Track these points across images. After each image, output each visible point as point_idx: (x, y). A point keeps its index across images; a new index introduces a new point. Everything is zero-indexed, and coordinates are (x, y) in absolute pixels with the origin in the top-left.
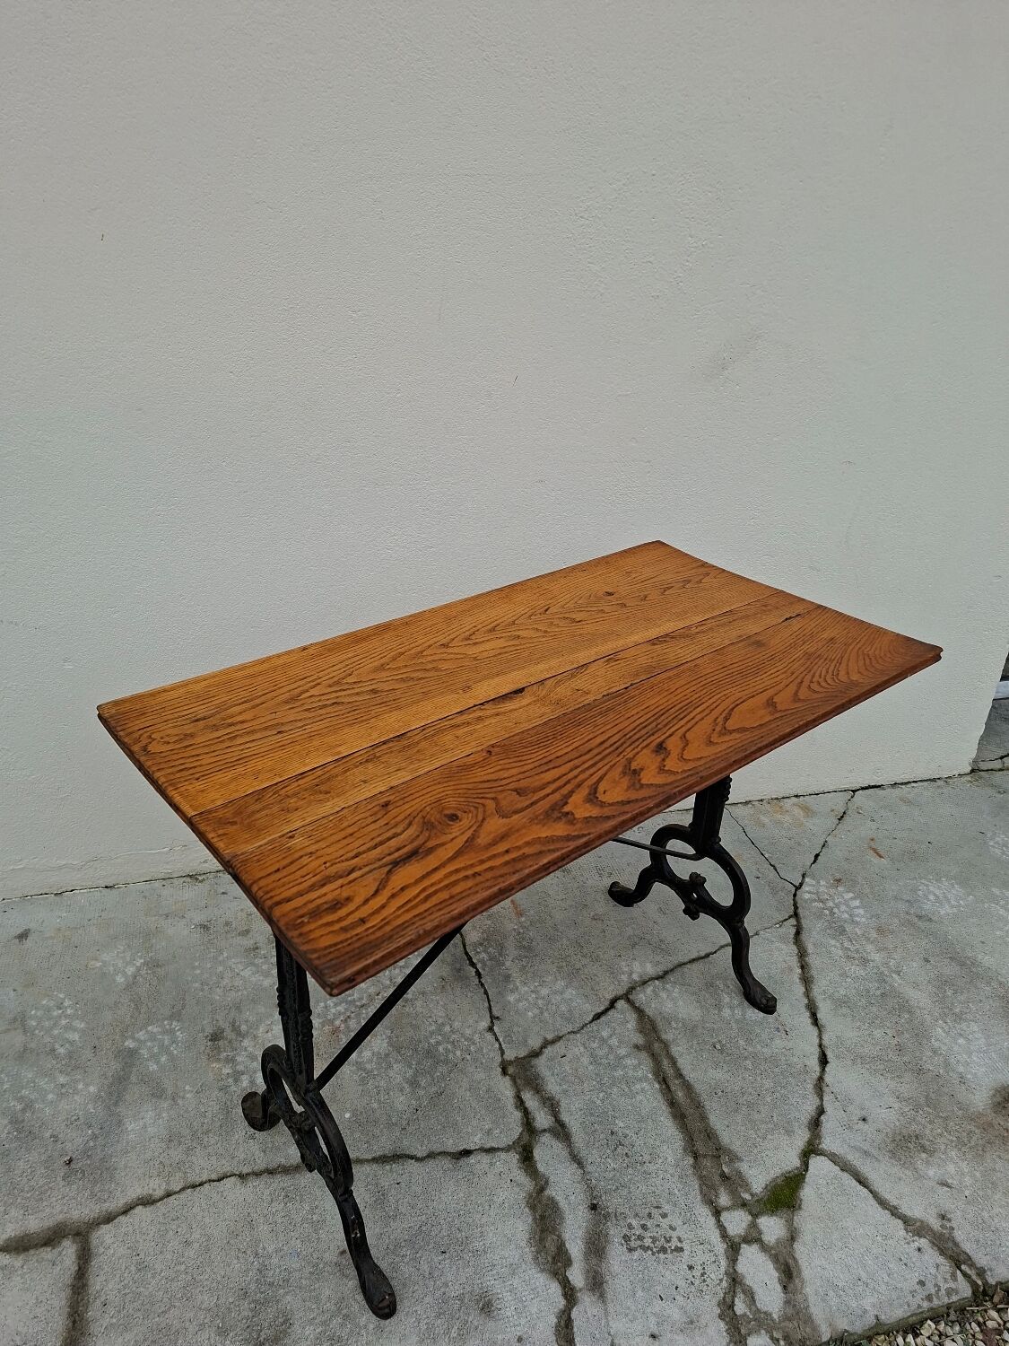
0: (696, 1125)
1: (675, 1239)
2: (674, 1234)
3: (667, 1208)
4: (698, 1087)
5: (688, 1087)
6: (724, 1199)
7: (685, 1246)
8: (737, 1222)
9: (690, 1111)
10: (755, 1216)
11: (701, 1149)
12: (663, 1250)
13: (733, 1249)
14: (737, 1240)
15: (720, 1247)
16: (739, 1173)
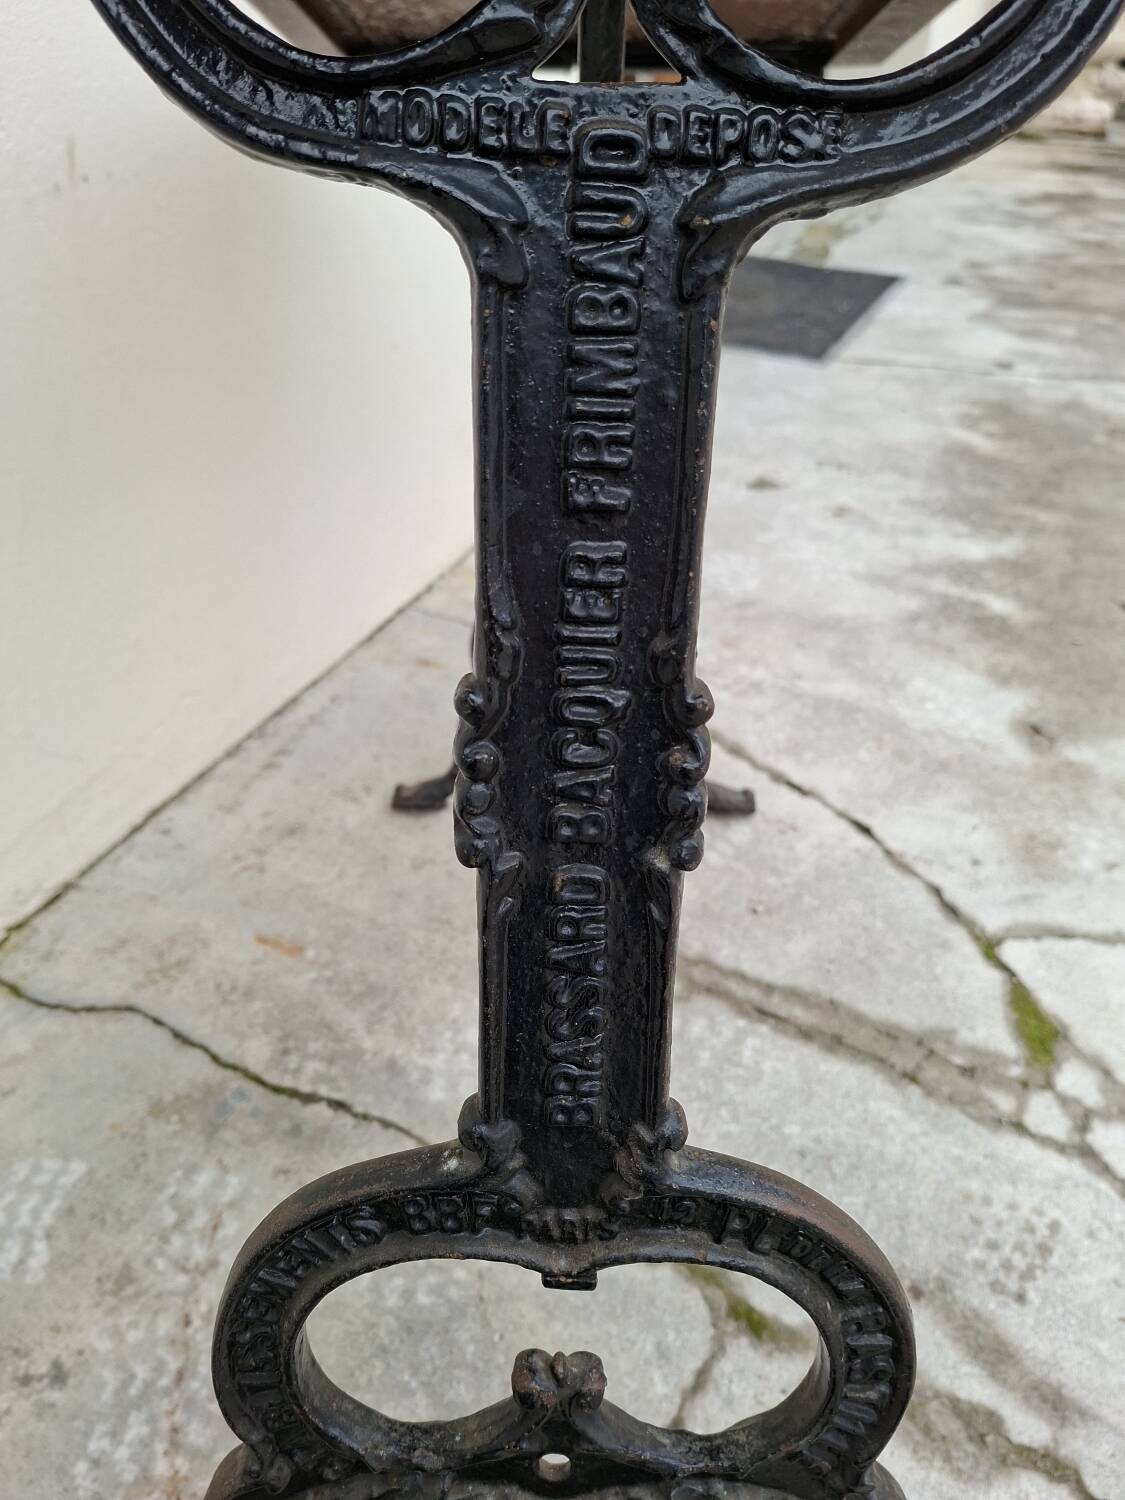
0: (860, 1037)
1: (1035, 1220)
2: (1025, 1211)
3: (974, 1185)
4: (805, 982)
5: (794, 994)
6: (1005, 1103)
7: (1053, 1213)
8: (1044, 1115)
9: (834, 1025)
10: (1048, 1085)
11: (905, 1060)
12: (1044, 1250)
13: (1088, 1154)
14: (1076, 1138)
15: (1075, 1168)
16: (974, 1051)
